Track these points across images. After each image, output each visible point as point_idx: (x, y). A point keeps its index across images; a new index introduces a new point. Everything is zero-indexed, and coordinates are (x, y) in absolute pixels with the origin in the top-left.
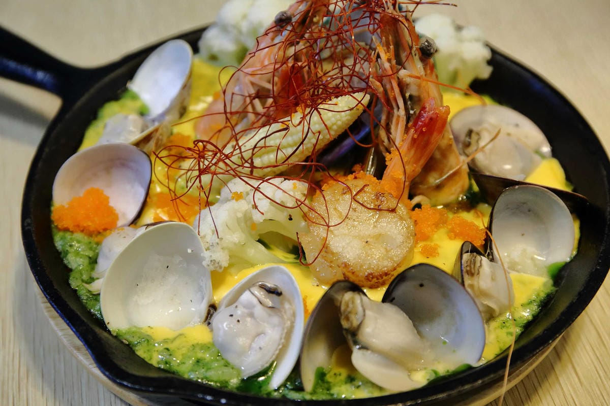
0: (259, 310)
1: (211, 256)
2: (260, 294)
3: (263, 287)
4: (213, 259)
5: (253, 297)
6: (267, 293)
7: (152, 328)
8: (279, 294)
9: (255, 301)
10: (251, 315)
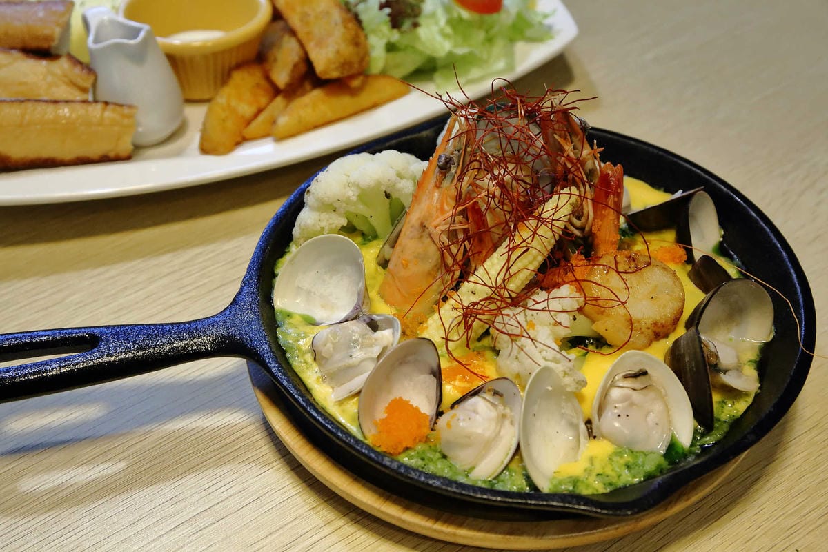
0: (636, 396)
1: (574, 380)
2: (629, 383)
3: (627, 377)
4: (576, 380)
5: (626, 389)
6: (634, 379)
7: (558, 472)
8: (645, 373)
9: (629, 392)
10: (632, 404)
